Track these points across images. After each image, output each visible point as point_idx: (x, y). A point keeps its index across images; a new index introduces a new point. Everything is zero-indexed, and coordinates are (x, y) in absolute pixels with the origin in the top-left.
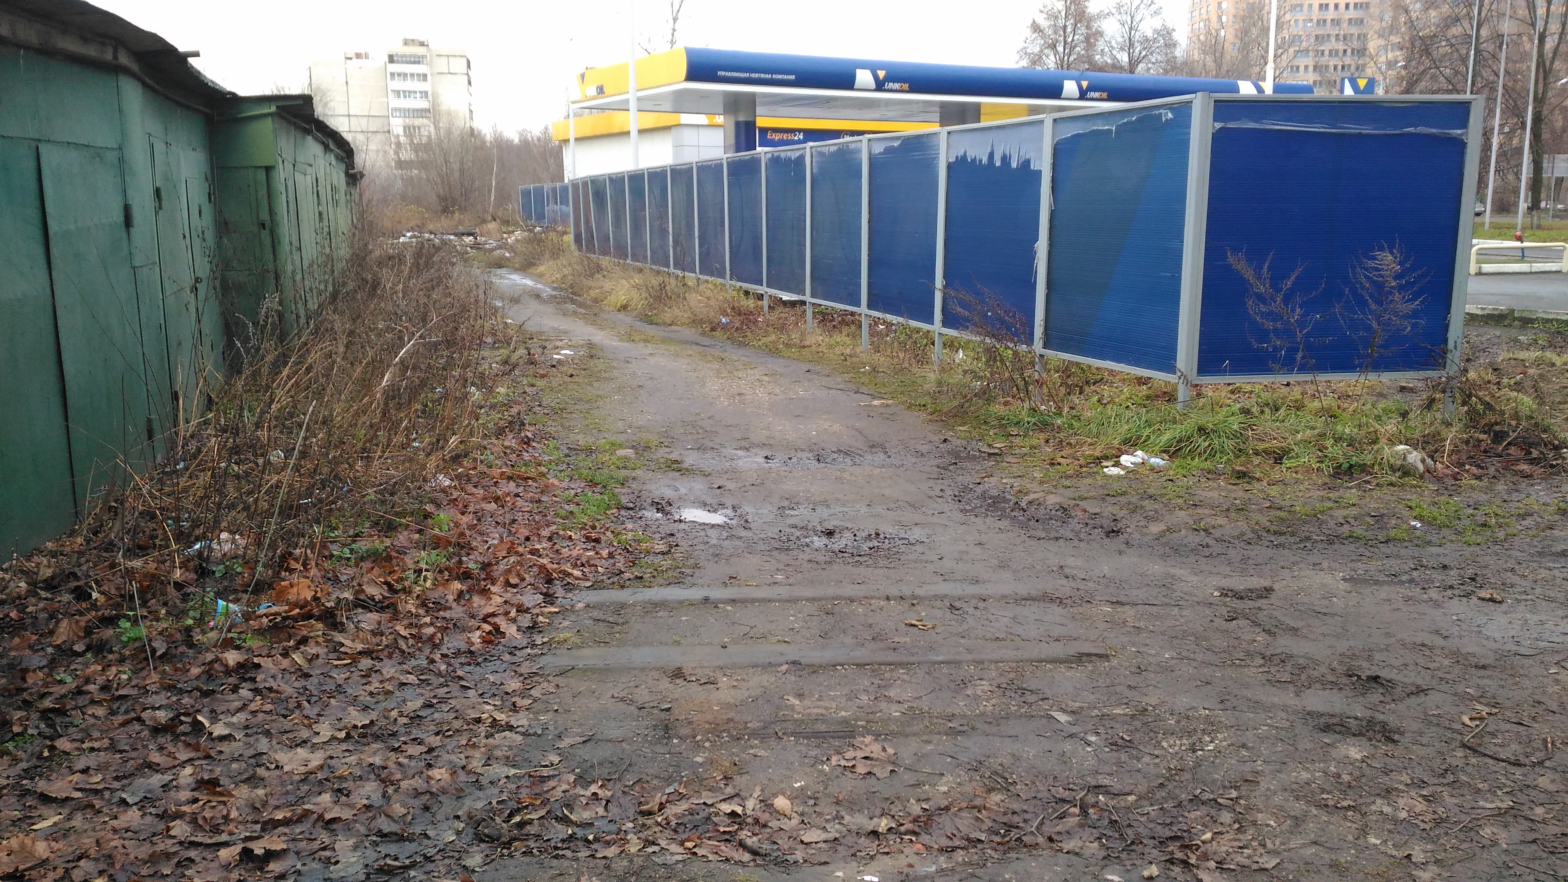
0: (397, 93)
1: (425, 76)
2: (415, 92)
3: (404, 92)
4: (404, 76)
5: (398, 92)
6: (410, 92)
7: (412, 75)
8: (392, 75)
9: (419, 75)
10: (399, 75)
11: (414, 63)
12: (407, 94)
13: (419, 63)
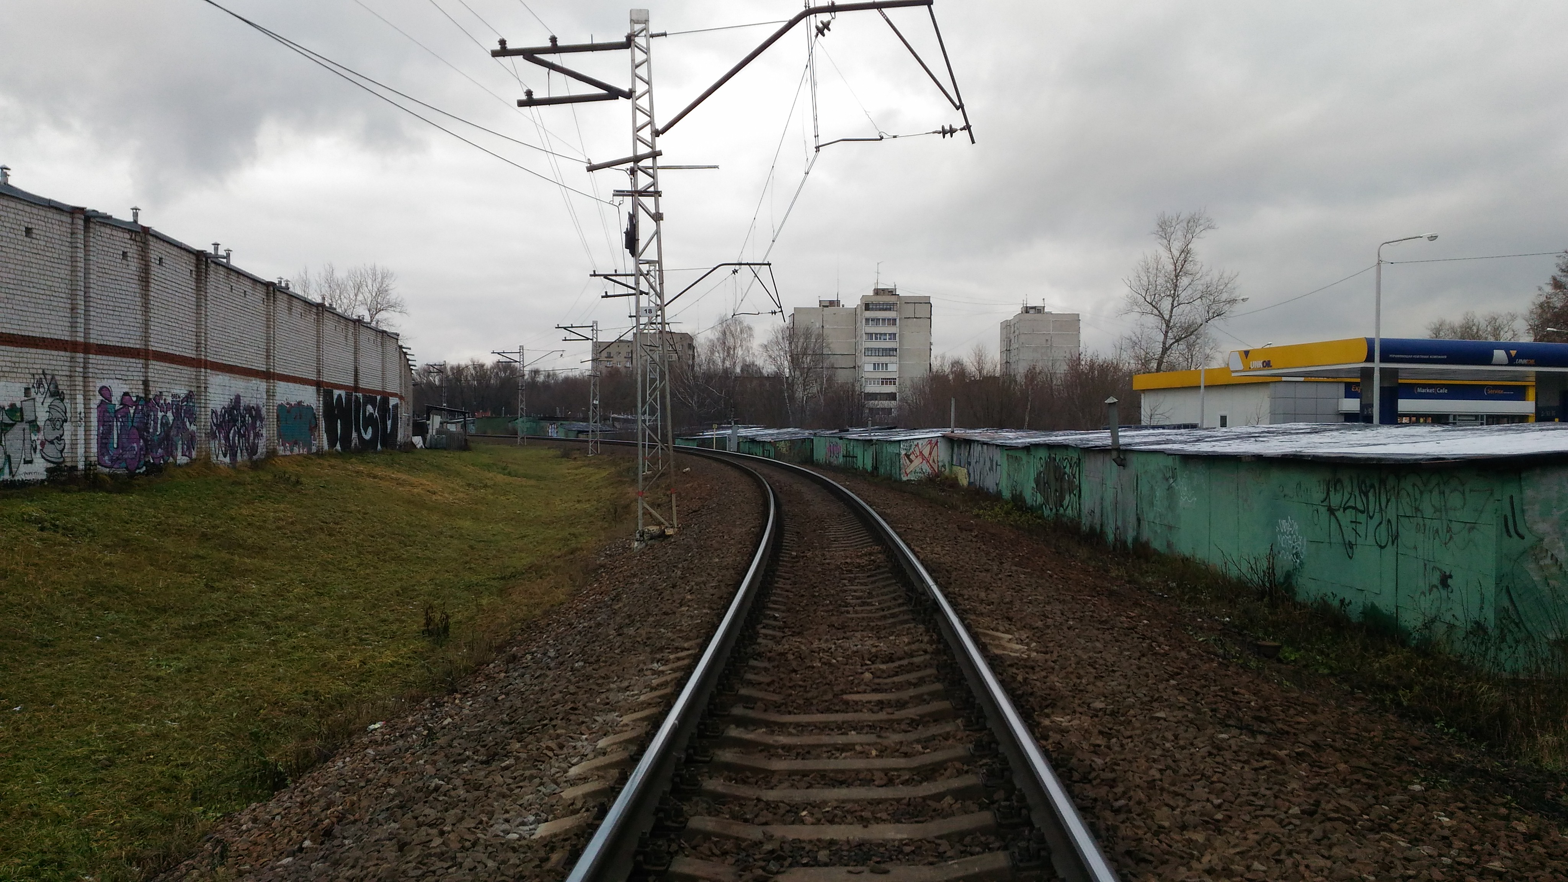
0: (870, 335)
1: (895, 320)
2: (885, 334)
3: (876, 334)
4: (876, 321)
5: (872, 334)
6: (881, 334)
7: (884, 320)
8: (867, 320)
9: (889, 320)
10: (873, 320)
11: (886, 310)
12: (878, 336)
13: (890, 309)
